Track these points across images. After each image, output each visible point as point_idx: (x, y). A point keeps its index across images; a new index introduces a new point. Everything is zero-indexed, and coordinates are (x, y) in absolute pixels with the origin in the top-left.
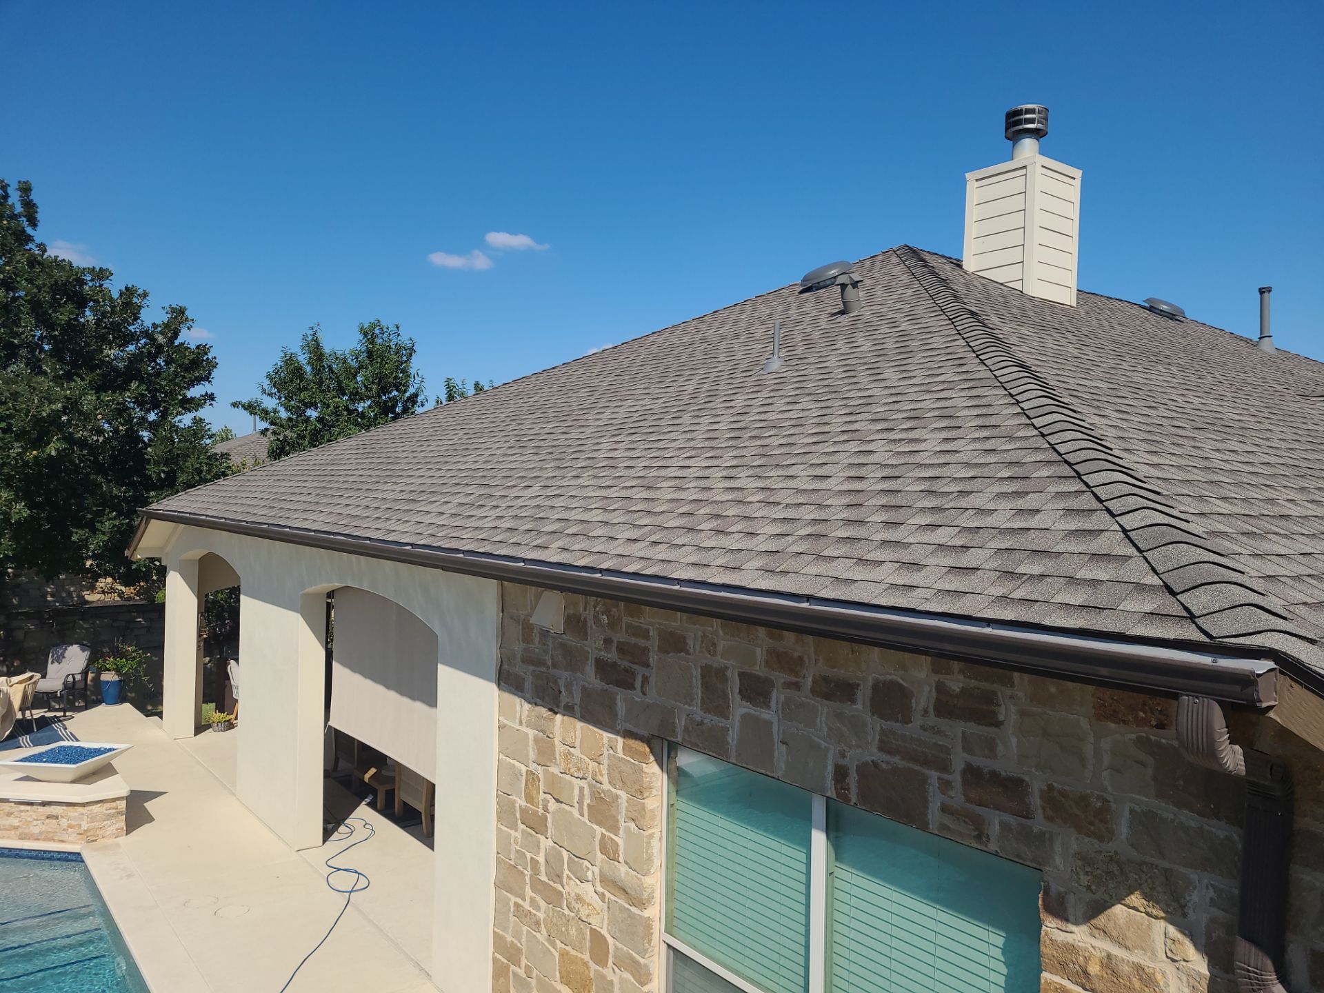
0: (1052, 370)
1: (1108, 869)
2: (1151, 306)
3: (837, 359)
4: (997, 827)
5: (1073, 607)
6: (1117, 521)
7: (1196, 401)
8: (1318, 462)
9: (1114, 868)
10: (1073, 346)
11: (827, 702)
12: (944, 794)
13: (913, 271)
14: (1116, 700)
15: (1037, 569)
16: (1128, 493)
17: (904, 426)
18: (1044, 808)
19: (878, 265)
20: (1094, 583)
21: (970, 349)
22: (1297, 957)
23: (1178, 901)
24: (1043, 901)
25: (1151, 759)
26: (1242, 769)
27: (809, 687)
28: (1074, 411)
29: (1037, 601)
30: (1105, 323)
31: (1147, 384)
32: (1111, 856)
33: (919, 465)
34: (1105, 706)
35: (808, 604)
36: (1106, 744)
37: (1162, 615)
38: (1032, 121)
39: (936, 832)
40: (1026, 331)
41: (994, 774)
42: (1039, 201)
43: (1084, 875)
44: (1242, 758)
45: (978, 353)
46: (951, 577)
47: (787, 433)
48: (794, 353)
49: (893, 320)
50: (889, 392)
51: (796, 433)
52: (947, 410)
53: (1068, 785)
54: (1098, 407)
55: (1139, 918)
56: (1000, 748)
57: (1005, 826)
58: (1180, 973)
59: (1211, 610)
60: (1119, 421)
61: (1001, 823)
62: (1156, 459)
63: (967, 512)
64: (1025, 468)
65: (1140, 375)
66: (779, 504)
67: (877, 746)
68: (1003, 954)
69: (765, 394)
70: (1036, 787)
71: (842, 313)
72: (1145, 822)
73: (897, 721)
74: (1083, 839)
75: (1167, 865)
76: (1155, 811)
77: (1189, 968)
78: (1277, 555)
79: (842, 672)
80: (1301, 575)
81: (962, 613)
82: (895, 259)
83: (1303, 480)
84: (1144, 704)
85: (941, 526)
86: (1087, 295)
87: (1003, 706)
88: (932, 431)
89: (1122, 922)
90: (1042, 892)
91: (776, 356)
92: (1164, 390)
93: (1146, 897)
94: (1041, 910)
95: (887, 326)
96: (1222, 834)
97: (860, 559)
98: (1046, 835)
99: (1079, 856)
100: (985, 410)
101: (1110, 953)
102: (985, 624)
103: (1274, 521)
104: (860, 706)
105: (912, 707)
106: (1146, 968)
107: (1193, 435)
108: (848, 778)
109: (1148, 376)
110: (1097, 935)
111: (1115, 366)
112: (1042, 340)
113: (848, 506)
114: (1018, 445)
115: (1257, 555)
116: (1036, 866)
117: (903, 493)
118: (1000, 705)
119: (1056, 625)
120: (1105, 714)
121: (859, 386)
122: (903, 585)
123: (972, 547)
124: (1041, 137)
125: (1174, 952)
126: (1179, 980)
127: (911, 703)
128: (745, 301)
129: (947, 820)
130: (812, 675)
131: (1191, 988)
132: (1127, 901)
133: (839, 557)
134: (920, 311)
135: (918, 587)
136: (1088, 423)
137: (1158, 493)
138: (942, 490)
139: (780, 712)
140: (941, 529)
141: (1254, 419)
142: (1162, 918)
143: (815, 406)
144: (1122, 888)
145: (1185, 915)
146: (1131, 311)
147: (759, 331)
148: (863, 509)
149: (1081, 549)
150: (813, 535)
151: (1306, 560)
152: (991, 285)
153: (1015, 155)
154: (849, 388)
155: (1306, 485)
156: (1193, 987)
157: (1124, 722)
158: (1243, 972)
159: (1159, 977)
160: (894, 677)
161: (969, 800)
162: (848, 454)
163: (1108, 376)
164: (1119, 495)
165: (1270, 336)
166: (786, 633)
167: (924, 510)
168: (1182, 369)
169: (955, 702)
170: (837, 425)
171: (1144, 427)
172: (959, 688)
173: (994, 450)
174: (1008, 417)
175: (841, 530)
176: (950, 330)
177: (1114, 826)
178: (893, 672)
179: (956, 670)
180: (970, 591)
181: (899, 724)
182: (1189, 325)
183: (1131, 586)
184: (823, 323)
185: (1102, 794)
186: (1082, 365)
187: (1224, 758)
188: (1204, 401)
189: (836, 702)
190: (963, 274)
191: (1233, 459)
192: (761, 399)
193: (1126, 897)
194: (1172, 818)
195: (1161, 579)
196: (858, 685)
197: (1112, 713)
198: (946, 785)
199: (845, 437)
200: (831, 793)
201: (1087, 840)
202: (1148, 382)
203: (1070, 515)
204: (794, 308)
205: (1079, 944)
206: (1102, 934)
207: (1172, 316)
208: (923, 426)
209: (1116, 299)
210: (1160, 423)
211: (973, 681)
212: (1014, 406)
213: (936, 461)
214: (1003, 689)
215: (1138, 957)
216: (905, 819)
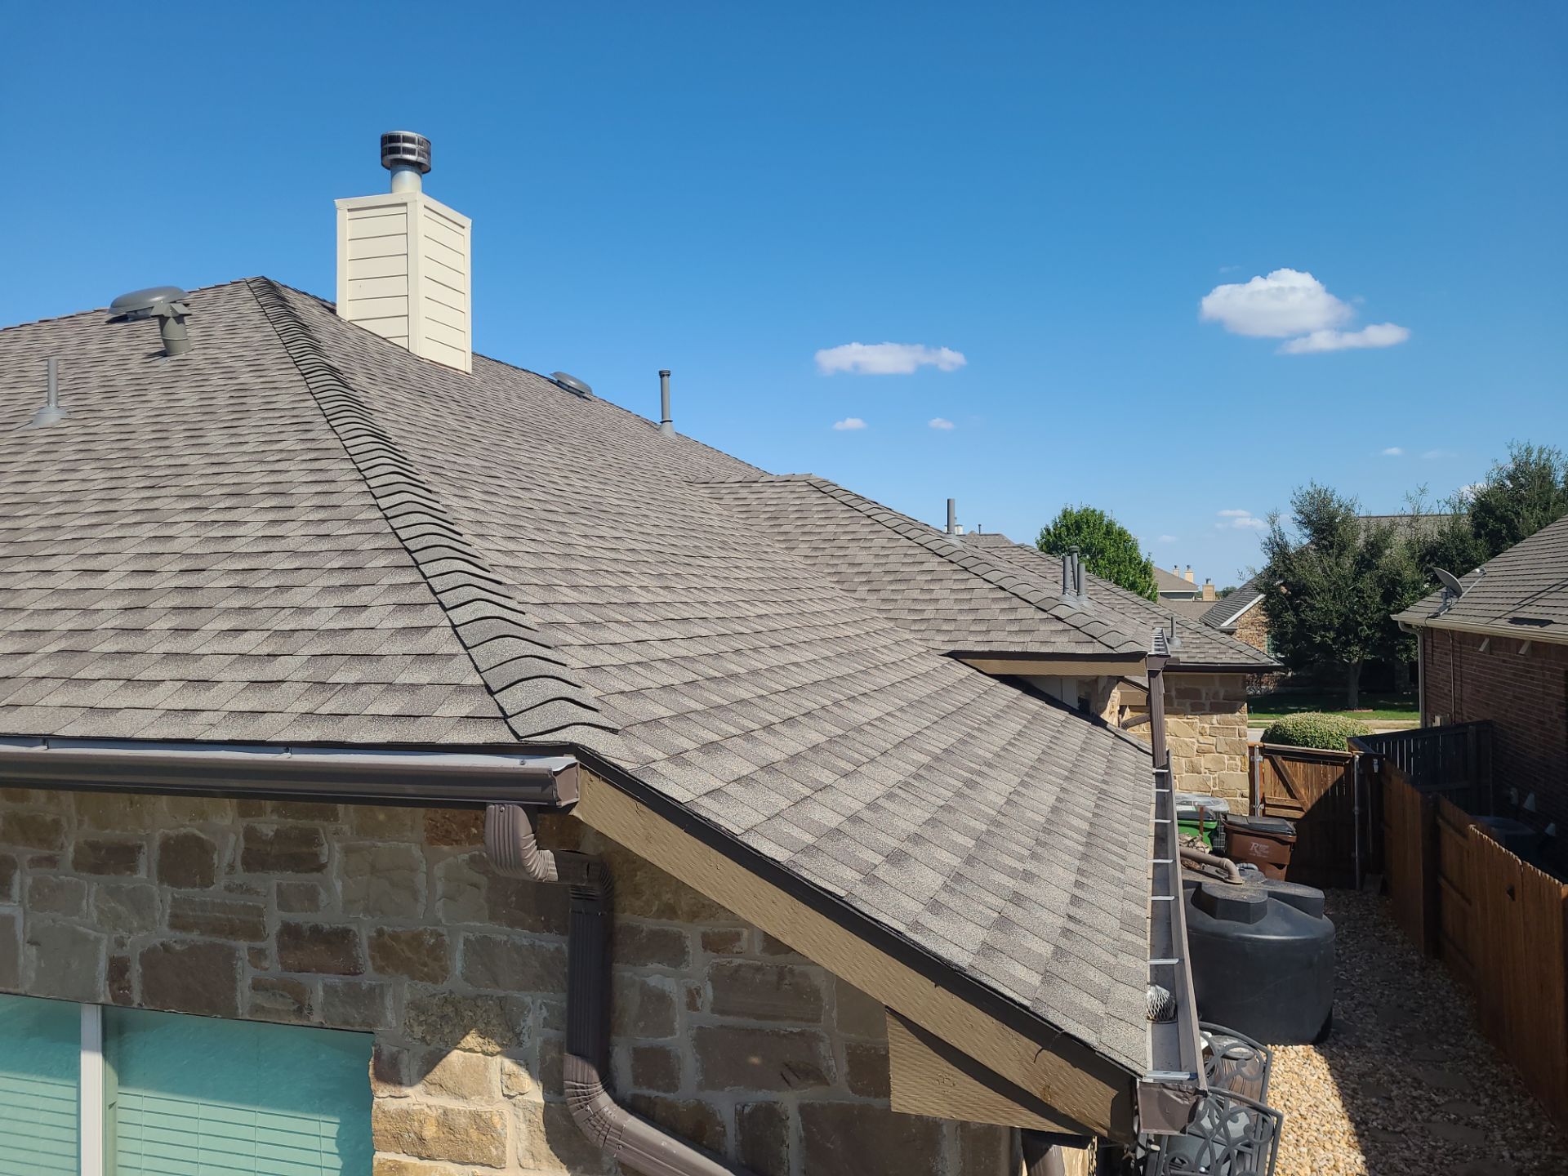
0: (419, 442)
1: (442, 1012)
2: (558, 381)
3: (146, 414)
4: (321, 993)
5: (386, 718)
6: (448, 616)
7: (578, 483)
8: (685, 548)
9: (449, 1010)
10: (454, 417)
11: (97, 876)
12: (256, 967)
13: (267, 311)
14: (448, 819)
15: (352, 677)
16: (463, 583)
17: (222, 505)
18: (373, 958)
19: (224, 298)
20: (414, 687)
21: (320, 412)
22: (622, 1060)
23: (513, 1030)
24: (375, 1068)
25: (485, 879)
26: (554, 874)
27: (70, 859)
28: (430, 491)
29: (347, 715)
30: (502, 395)
31: (529, 464)
32: (445, 998)
33: (232, 554)
34: (437, 827)
35: (46, 747)
36: (439, 871)
37: (477, 718)
38: (412, 152)
39: (249, 1018)
40: (400, 396)
41: (316, 930)
42: (424, 248)
43: (418, 1025)
44: (554, 862)
45: (329, 418)
46: (249, 694)
47: (53, 512)
48: (83, 403)
49: (232, 370)
50: (210, 461)
51: (67, 511)
52: (280, 485)
53: (399, 926)
54: (463, 487)
55: (475, 1059)
56: (323, 897)
57: (329, 990)
58: (517, 1109)
59: (524, 708)
60: (482, 503)
61: (325, 986)
62: (512, 546)
63: (283, 612)
64: (360, 557)
65: (524, 454)
66: (22, 610)
67: (167, 922)
68: (338, 1145)
69: (29, 456)
70: (364, 935)
71: (164, 354)
72: (480, 949)
73: (194, 886)
74: (416, 985)
75: (502, 994)
76: (488, 935)
77: (525, 1101)
78: (611, 644)
79: (118, 832)
80: (628, 664)
81: (255, 739)
82: (246, 293)
83: (664, 566)
84: (477, 819)
85: (246, 630)
86: (490, 362)
87: (326, 845)
88: (256, 511)
89: (458, 1069)
90: (372, 1059)
91: (53, 405)
92: (546, 471)
93: (483, 1034)
94: (372, 1081)
95: (222, 376)
96: (552, 947)
97: (129, 680)
98: (376, 991)
99: (415, 1005)
100: (325, 484)
101: (446, 1108)
102: (282, 749)
103: (621, 609)
104: (144, 874)
105: (214, 864)
106: (483, 1114)
107: (564, 520)
108: (128, 974)
109: (533, 455)
110: (433, 1092)
111: (498, 442)
112: (417, 408)
113: (126, 609)
114: (357, 529)
115: (589, 645)
116: (366, 1029)
117: (204, 591)
118: (322, 845)
119: (363, 741)
120: (439, 836)
121: (169, 452)
122: (184, 710)
123: (281, 655)
124: (424, 173)
125: (510, 1087)
126: (515, 1118)
127: (212, 859)
128: (22, 326)
129: (261, 999)
130: (73, 843)
131: (528, 1122)
132: (463, 1044)
133: (99, 680)
134: (267, 361)
135: (204, 711)
136: (443, 505)
137: (499, 583)
138: (256, 585)
139: (26, 901)
140: (246, 635)
141: (633, 504)
142: (498, 1053)
143: (103, 475)
144: (457, 1031)
145: (520, 1044)
146: (536, 384)
147: (35, 369)
148: (146, 613)
149: (405, 650)
150: (67, 651)
151: (639, 647)
152: (371, 339)
153: (394, 187)
154: (156, 453)
155: (665, 571)
156: (530, 1121)
157: (456, 841)
158: (571, 1090)
159: (496, 1119)
160: (189, 830)
161: (287, 968)
162: (138, 540)
163: (486, 453)
164: (454, 586)
165: (671, 421)
166: (33, 792)
167: (228, 611)
168: (574, 449)
169: (269, 849)
170: (129, 502)
171: (510, 511)
172: (272, 831)
173: (328, 535)
174: (351, 497)
175: (109, 643)
176: (301, 388)
177: (449, 962)
178: (188, 823)
179: (269, 810)
180: (270, 710)
181: (197, 889)
182: (595, 404)
183: (451, 688)
184: (135, 366)
185: (436, 928)
186: (459, 440)
187: (531, 866)
188: (587, 484)
189: (109, 874)
190: (335, 322)
191: (597, 545)
192: (21, 464)
193: (461, 1039)
194: (505, 939)
195: (482, 678)
196: (140, 847)
197: (443, 834)
198: (258, 955)
199: (138, 518)
200: (105, 997)
201: (420, 984)
202: (532, 462)
203: (400, 611)
204: (95, 341)
205: (415, 1108)
206: (438, 1087)
207: (579, 394)
208: (246, 504)
209: (523, 370)
210: (531, 506)
211: (290, 820)
212: (361, 483)
213: (255, 550)
214: (326, 824)
215: (476, 1105)
216: (207, 1011)
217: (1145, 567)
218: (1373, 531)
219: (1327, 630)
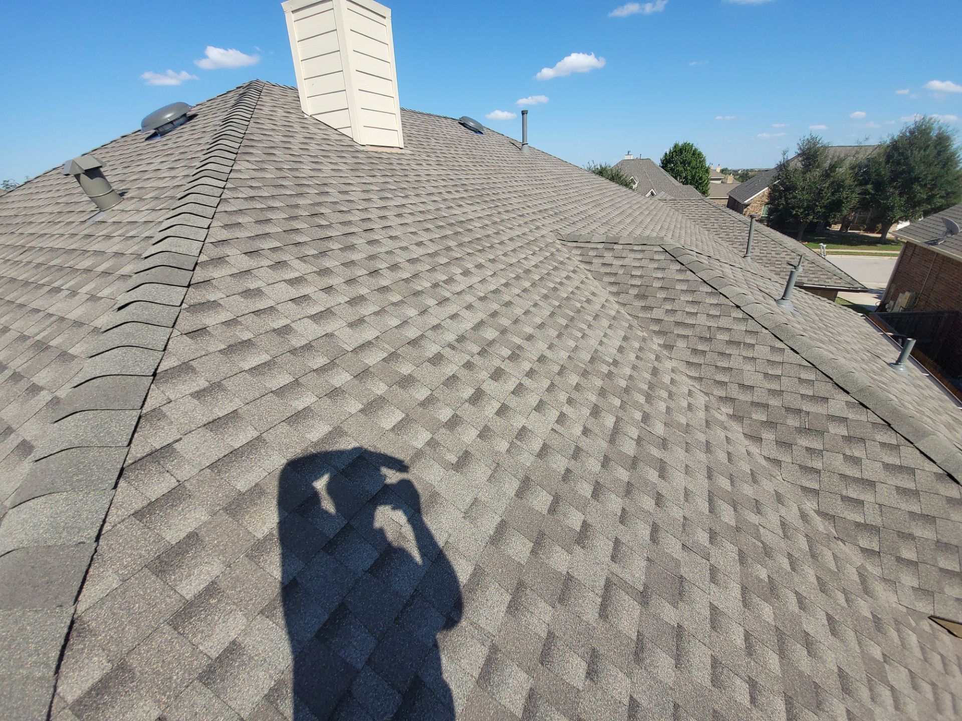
217: (707, 170)
218: (836, 159)
219: (799, 208)
